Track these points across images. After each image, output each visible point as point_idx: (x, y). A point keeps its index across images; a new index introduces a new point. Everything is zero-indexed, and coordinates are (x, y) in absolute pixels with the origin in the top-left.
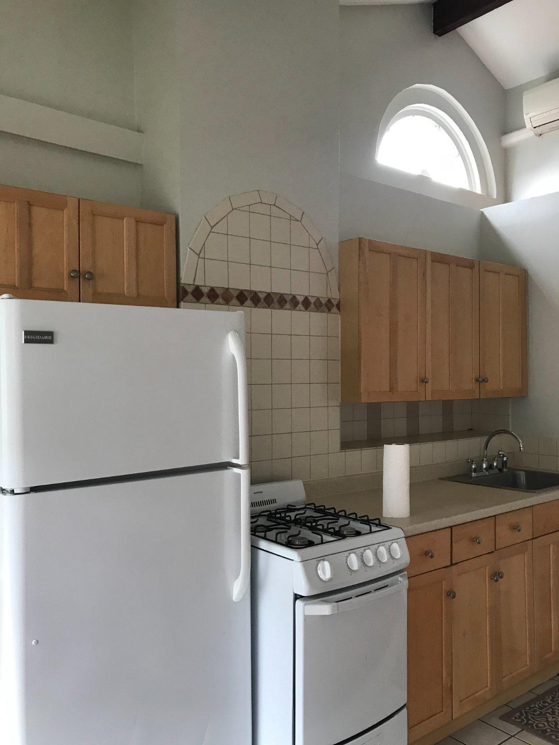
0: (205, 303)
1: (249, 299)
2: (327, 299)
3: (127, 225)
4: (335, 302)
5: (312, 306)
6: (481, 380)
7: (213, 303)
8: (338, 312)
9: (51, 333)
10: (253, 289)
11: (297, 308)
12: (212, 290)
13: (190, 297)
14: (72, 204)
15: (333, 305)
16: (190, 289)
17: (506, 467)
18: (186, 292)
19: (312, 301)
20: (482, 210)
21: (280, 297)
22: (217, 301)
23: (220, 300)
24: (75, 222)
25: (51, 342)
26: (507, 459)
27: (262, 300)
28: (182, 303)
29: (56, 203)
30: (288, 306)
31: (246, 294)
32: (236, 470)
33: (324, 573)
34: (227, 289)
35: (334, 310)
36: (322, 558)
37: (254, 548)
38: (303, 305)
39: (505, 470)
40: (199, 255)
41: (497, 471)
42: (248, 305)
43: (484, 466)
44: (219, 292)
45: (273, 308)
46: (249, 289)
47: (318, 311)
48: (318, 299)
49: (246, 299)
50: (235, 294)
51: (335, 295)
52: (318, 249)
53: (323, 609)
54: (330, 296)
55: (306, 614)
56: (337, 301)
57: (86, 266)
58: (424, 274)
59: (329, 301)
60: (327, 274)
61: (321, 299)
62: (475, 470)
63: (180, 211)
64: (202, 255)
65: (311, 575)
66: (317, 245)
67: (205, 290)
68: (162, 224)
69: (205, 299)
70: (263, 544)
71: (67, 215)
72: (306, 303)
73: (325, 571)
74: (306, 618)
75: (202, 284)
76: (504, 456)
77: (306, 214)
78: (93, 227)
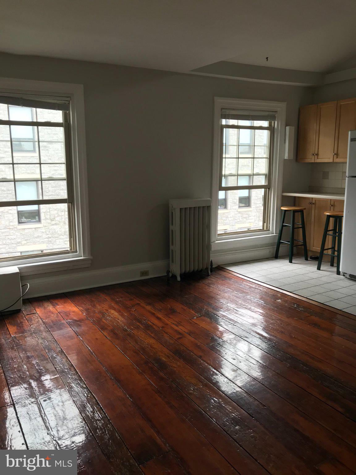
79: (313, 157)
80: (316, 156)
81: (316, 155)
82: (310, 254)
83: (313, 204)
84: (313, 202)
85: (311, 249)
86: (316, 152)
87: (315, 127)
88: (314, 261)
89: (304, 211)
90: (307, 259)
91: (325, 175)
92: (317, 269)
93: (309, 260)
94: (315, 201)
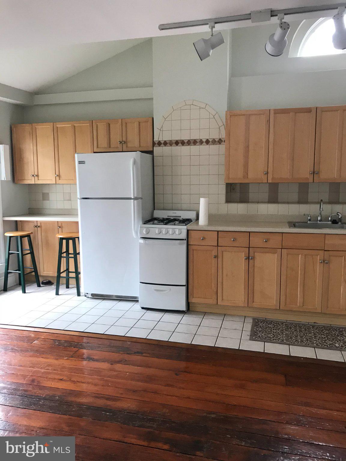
0: (163, 147)
1: (180, 143)
2: (219, 139)
3: (136, 125)
5: (211, 143)
6: (315, 173)
7: (165, 146)
10: (182, 139)
11: (203, 144)
12: (165, 141)
13: (157, 145)
14: (120, 121)
15: (222, 141)
16: (156, 142)
18: (155, 144)
19: (210, 140)
23: (168, 145)
24: (121, 127)
25: (84, 163)
27: (186, 143)
28: (154, 148)
30: (198, 144)
31: (179, 141)
34: (171, 141)
35: (223, 143)
38: (206, 143)
40: (160, 130)
42: (179, 145)
44: (167, 142)
45: (190, 145)
46: (180, 139)
47: (214, 144)
48: (214, 139)
49: (179, 143)
50: (174, 142)
51: (223, 137)
52: (214, 118)
54: (220, 137)
56: (225, 139)
57: (124, 139)
58: (269, 121)
59: (220, 139)
60: (219, 128)
61: (216, 139)
63: (154, 116)
64: (161, 130)
66: (214, 116)
67: (162, 142)
68: (148, 121)
71: (119, 125)
72: (207, 142)
75: (161, 140)
77: (208, 105)
78: (126, 127)
79: (33, 178)
80: (36, 178)
81: (36, 176)
82: (41, 280)
83: (39, 226)
84: (38, 225)
85: (42, 274)
86: (36, 174)
87: (32, 147)
88: (46, 286)
89: (31, 235)
90: (39, 286)
91: (45, 197)
92: (56, 295)
93: (42, 287)
94: (41, 223)
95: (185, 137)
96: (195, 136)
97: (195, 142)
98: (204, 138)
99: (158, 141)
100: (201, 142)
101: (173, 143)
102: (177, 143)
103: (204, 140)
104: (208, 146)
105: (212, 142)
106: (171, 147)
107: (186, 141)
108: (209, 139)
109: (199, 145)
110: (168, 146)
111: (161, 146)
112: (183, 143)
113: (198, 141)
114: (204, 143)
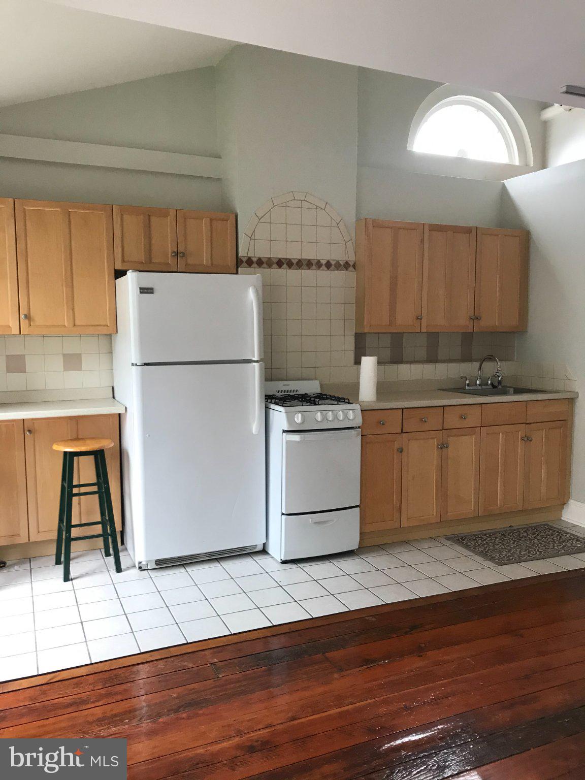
0: (255, 268)
1: (285, 264)
2: (345, 262)
3: (205, 223)
4: (351, 264)
5: (333, 267)
6: (475, 318)
7: (260, 267)
8: (353, 270)
9: (152, 289)
10: (288, 257)
11: (321, 268)
12: (260, 259)
13: (245, 264)
14: (172, 213)
15: (350, 265)
16: (244, 260)
17: (501, 384)
18: (242, 262)
19: (333, 263)
20: (503, 182)
21: (308, 262)
22: (263, 266)
23: (265, 265)
24: (174, 224)
25: (152, 293)
26: (502, 378)
27: (295, 264)
28: (240, 269)
29: (163, 213)
30: (314, 267)
31: (283, 260)
32: (254, 364)
33: (298, 419)
34: (270, 259)
35: (351, 268)
36: (299, 412)
37: (267, 409)
38: (326, 266)
39: (500, 387)
40: (251, 237)
41: (491, 387)
42: (284, 268)
43: (478, 382)
44: (264, 260)
45: (302, 269)
46: (285, 257)
47: (337, 270)
48: (338, 262)
49: (283, 264)
50: (275, 261)
51: (351, 258)
52: (338, 227)
53: (296, 437)
54: (347, 259)
55: (287, 439)
56: (353, 262)
57: (181, 249)
58: (422, 241)
59: (347, 262)
60: (345, 244)
61: (340, 262)
62: (468, 385)
63: (238, 211)
64: (253, 237)
65: (290, 420)
66: (337, 224)
67: (255, 260)
68: (227, 220)
69: (255, 265)
70: (272, 406)
71: (170, 219)
72: (328, 265)
73: (298, 418)
74: (287, 442)
75: (253, 256)
76: (499, 376)
77: (329, 204)
78: (185, 226)
95: (294, 254)
96: (309, 254)
97: (309, 264)
98: (324, 257)
99: (247, 258)
100: (319, 265)
101: (273, 263)
102: (280, 263)
103: (324, 262)
104: (329, 272)
105: (335, 265)
106: (270, 269)
107: (295, 262)
108: (331, 261)
109: (315, 270)
110: (264, 268)
111: (252, 266)
112: (290, 264)
113: (314, 263)
114: (324, 267)
